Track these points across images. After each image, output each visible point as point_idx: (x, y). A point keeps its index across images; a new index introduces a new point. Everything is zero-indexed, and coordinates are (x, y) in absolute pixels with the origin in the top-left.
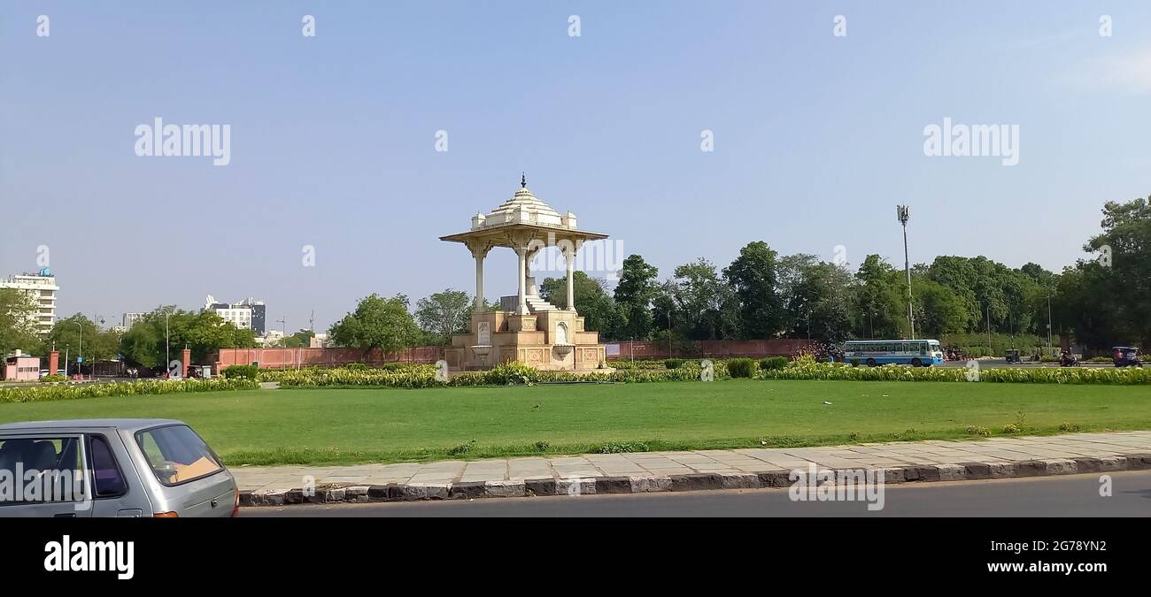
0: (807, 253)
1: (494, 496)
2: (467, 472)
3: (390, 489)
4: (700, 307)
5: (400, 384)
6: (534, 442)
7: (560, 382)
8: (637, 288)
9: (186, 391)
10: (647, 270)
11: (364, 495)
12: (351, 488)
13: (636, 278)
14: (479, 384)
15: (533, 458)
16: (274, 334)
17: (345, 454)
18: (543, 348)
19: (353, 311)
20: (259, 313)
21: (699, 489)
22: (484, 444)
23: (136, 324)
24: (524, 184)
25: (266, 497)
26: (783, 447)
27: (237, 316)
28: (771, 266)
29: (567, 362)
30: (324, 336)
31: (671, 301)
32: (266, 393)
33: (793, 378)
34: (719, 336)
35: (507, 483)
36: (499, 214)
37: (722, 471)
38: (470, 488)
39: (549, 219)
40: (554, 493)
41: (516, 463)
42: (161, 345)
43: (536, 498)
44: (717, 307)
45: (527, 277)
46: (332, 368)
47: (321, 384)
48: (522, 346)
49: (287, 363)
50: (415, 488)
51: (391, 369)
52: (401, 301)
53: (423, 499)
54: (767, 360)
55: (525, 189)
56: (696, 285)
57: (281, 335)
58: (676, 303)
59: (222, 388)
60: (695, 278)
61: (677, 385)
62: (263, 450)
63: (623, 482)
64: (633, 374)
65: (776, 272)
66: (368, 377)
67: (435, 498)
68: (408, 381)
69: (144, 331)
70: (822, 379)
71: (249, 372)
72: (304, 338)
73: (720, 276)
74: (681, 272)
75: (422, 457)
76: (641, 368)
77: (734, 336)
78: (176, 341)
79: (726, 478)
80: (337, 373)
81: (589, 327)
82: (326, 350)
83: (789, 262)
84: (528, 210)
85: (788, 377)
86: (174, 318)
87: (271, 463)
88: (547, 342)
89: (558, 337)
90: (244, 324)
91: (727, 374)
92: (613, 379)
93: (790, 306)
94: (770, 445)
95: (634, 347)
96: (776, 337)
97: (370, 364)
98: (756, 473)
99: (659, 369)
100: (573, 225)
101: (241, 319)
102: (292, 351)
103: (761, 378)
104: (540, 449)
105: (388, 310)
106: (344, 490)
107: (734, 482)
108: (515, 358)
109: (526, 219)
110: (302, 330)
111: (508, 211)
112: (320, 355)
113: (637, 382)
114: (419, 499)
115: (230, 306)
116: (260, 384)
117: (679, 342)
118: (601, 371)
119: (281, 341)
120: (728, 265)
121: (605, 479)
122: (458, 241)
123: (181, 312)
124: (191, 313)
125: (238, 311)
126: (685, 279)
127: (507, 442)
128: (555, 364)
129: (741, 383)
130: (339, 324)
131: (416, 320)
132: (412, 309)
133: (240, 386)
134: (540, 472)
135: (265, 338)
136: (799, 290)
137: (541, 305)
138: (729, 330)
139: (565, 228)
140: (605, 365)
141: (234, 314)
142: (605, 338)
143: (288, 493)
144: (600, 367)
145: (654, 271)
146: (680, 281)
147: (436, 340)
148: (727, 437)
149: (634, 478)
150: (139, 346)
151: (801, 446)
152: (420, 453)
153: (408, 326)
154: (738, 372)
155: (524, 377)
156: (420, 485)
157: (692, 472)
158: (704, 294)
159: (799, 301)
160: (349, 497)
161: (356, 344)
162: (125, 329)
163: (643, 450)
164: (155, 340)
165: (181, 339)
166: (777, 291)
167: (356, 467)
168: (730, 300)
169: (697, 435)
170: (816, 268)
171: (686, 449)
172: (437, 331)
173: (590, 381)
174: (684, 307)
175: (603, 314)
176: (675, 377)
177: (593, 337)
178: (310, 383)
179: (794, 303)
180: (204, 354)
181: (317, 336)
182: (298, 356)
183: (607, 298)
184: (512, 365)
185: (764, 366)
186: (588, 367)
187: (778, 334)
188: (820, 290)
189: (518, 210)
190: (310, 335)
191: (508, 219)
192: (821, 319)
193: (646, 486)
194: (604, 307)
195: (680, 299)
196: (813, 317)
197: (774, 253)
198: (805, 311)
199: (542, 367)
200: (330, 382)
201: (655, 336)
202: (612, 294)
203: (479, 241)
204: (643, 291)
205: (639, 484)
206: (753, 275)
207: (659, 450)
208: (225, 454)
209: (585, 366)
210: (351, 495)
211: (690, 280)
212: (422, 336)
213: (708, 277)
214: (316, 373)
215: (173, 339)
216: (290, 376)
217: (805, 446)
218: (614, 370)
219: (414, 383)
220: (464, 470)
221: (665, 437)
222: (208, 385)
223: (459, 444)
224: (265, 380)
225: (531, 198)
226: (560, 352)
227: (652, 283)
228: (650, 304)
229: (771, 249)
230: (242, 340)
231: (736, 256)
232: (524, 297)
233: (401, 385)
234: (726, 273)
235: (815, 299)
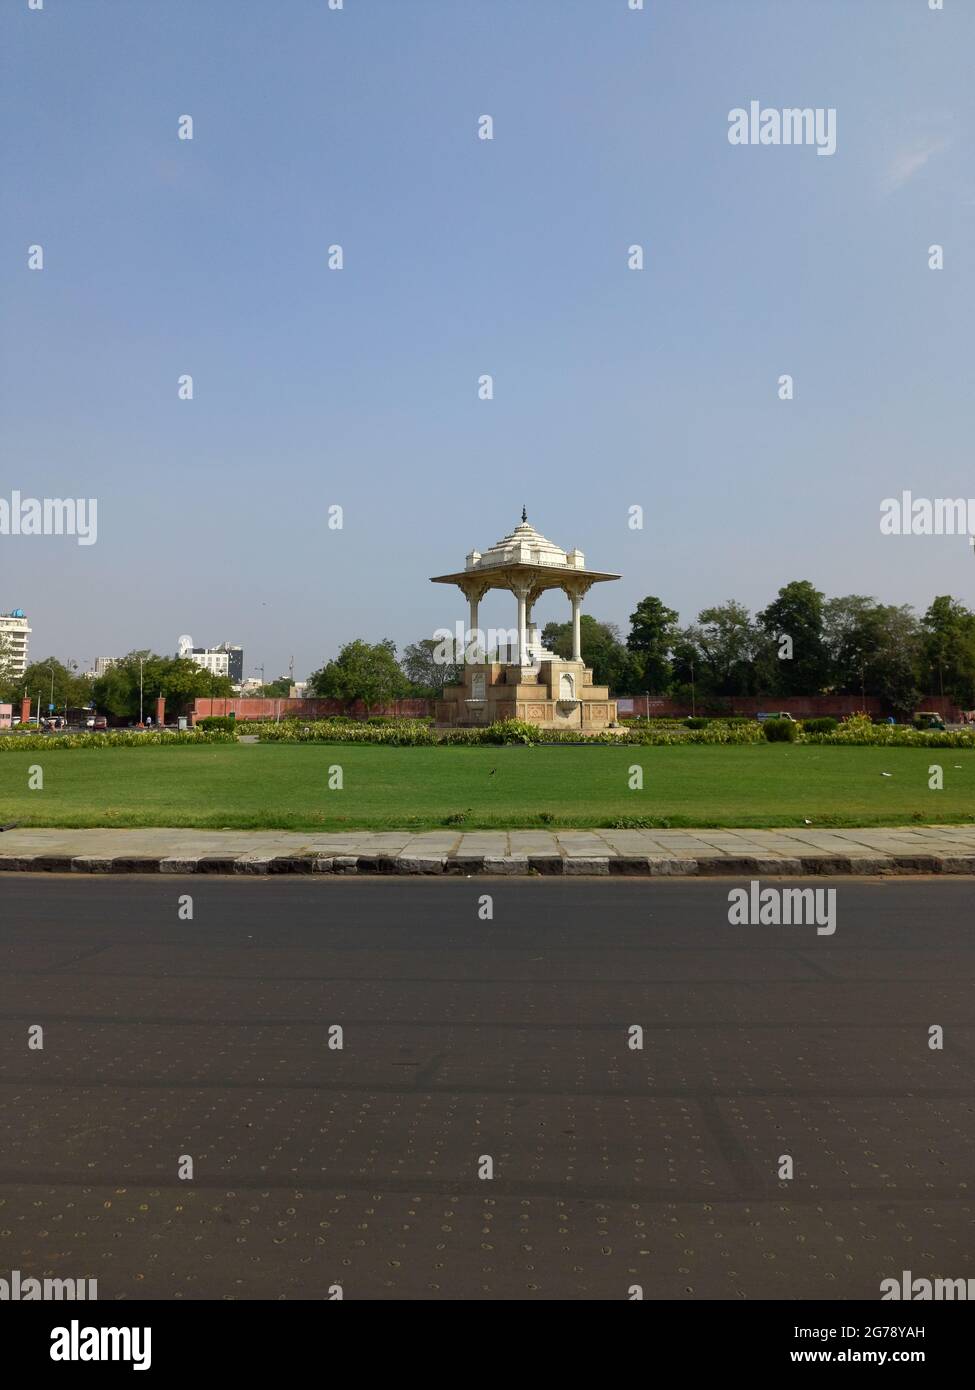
0: (861, 593)
1: (493, 874)
2: (462, 845)
3: (381, 861)
4: (730, 658)
5: (387, 741)
6: (539, 812)
7: (565, 743)
8: (653, 635)
9: (162, 743)
10: (665, 615)
11: (353, 866)
12: (339, 859)
13: (652, 625)
14: (474, 743)
15: (536, 831)
16: (252, 682)
17: (332, 820)
18: (546, 703)
19: (335, 659)
20: (236, 658)
21: (729, 874)
22: (482, 813)
23: (110, 669)
24: (524, 519)
25: (249, 865)
26: (831, 827)
27: (214, 663)
28: (817, 609)
29: (573, 720)
30: (305, 685)
31: (694, 650)
32: (244, 748)
33: (844, 744)
34: (752, 692)
35: (509, 859)
36: (498, 552)
37: (758, 854)
38: (467, 864)
39: (553, 558)
40: (561, 873)
41: (519, 837)
42: (135, 693)
43: (540, 877)
44: (750, 657)
45: (528, 624)
46: (313, 720)
47: (302, 740)
48: (521, 700)
49: (266, 715)
50: (408, 861)
51: (378, 724)
52: (387, 648)
53: (416, 873)
54: (813, 721)
55: (525, 524)
56: (725, 631)
57: (260, 682)
58: (701, 652)
59: (198, 741)
60: (723, 624)
61: (702, 749)
62: (244, 812)
63: (641, 863)
64: (649, 735)
65: (823, 617)
66: (353, 732)
67: (428, 873)
68: (396, 737)
69: (116, 677)
70: (880, 744)
71: (227, 724)
72: (282, 688)
73: (753, 621)
74: (707, 617)
75: (413, 826)
76: (659, 728)
77: (771, 692)
78: (150, 689)
79: (763, 863)
80: (320, 727)
81: (597, 681)
82: (307, 702)
83: (839, 605)
84: (529, 547)
85: (838, 742)
86: (148, 664)
87: (253, 827)
88: (549, 696)
89: (563, 691)
90: (221, 671)
91: (762, 737)
92: (626, 741)
93: (840, 658)
94: (815, 824)
95: (649, 703)
96: (822, 693)
97: (354, 717)
98: (799, 858)
99: (677, 731)
100: (580, 564)
101: (218, 665)
102: (271, 701)
103: (803, 743)
104: (544, 822)
105: (373, 657)
106: (331, 860)
107: (772, 867)
108: (513, 715)
109: (526, 558)
110: (282, 679)
111: (507, 549)
112: (300, 705)
113: (654, 744)
114: (412, 873)
115: (206, 651)
116: (238, 737)
117: (704, 699)
118: (612, 731)
119: (260, 690)
120: (763, 608)
121: (618, 860)
122: (451, 582)
123: (155, 657)
124: (167, 659)
125: (214, 656)
126: (712, 625)
127: (506, 811)
128: (559, 722)
129: (779, 749)
130: (321, 673)
131: (403, 669)
132: (399, 656)
133: (216, 739)
134: (544, 848)
135: (243, 686)
136: (851, 637)
137: (542, 654)
138: (764, 685)
139: (571, 567)
140: (616, 724)
141: (210, 659)
142: (617, 692)
143: (272, 862)
144: (611, 726)
145: (674, 616)
146: (705, 627)
147: (425, 692)
148: (763, 814)
149: (653, 859)
150: (112, 693)
151: (853, 827)
152: (411, 821)
153: (395, 675)
154: (777, 734)
155: (525, 737)
156: (412, 857)
157: (721, 854)
158: (734, 642)
159: (852, 651)
160: (337, 868)
161: (339, 695)
162: (99, 674)
163: (664, 826)
164: (128, 688)
165: (155, 686)
166: (824, 639)
167: (343, 835)
168: (767, 650)
169: (725, 811)
170: (872, 613)
171: (714, 826)
172: (426, 681)
173: (599, 742)
174: (709, 657)
175: (614, 664)
176: (699, 740)
177: (602, 692)
178: (291, 737)
179: (846, 654)
180: (180, 705)
181: (296, 684)
182: (277, 707)
183: (618, 646)
184: (511, 722)
185: (808, 728)
186: (597, 726)
187: (825, 690)
188: (877, 639)
189: (518, 548)
190: (290, 683)
191: (506, 558)
192: (877, 673)
193: (667, 869)
194: (615, 657)
195: (704, 647)
196: (868, 670)
197: (821, 595)
198: (859, 662)
199: (544, 725)
200: (311, 737)
201: (676, 690)
202: (625, 642)
203: (474, 582)
204: (660, 639)
205: (659, 866)
206: (794, 620)
207: (682, 827)
208: (205, 815)
209: (593, 725)
210: (338, 866)
211: (717, 626)
212: (409, 687)
213: (739, 623)
214: (298, 726)
215: (147, 687)
216: (269, 729)
217: (859, 827)
218: (626, 730)
219: (402, 740)
220: (460, 842)
221: (688, 811)
222: (185, 738)
223: (455, 812)
224: (243, 733)
225: (533, 534)
226: (565, 708)
227: (671, 630)
228: (670, 654)
229: (817, 591)
230: (219, 688)
231: (774, 597)
232: (524, 645)
233: (387, 743)
234: (761, 617)
235: (871, 648)
